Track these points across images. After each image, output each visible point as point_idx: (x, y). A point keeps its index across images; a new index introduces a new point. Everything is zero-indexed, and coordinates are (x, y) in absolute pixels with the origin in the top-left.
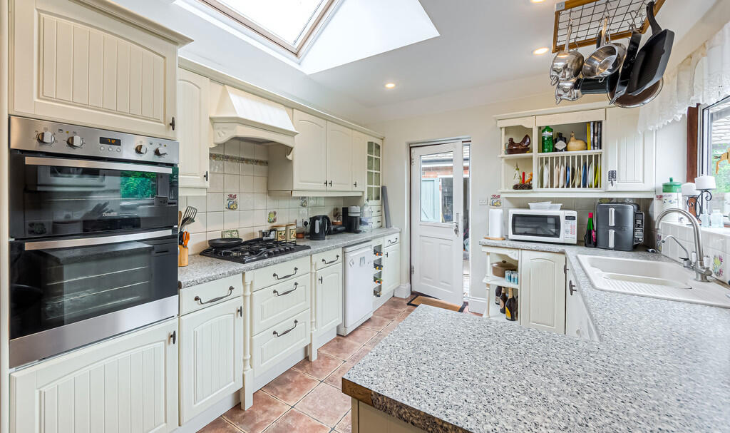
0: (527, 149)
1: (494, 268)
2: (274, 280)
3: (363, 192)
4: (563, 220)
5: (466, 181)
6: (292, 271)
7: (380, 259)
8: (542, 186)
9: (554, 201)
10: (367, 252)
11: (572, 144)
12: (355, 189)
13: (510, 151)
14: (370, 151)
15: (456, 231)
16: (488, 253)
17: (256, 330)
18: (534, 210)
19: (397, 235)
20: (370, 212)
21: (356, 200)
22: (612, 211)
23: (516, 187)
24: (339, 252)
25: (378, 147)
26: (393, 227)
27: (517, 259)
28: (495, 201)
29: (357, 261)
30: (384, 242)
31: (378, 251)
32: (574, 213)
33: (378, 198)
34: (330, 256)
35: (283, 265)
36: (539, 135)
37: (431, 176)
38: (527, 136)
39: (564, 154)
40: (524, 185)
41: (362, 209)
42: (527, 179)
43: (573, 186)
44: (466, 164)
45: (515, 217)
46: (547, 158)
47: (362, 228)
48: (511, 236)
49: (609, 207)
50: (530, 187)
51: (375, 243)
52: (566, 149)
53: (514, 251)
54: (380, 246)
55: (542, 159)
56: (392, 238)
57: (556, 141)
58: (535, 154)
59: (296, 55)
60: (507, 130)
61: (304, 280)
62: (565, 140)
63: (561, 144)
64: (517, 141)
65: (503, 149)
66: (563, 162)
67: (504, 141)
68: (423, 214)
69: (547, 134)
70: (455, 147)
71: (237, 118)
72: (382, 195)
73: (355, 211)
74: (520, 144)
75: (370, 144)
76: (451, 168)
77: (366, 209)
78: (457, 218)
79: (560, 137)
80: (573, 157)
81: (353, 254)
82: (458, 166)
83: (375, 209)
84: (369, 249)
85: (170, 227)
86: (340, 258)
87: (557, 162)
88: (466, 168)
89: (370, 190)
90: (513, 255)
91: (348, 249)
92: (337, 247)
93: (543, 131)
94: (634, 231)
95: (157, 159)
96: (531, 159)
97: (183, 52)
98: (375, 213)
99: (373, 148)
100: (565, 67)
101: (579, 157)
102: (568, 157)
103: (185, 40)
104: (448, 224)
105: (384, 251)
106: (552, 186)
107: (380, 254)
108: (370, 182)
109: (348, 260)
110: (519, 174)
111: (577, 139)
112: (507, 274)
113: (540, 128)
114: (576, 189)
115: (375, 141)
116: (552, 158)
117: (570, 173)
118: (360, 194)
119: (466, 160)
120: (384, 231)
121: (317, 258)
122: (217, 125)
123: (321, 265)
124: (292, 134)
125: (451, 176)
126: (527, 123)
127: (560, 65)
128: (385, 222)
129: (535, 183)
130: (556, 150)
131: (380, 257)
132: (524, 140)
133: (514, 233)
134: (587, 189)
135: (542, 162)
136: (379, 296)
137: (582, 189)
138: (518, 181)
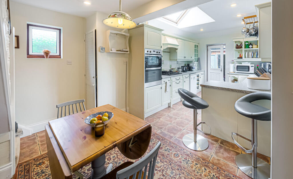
0: (241, 47)
1: (232, 81)
2: (175, 80)
3: (193, 60)
4: (250, 67)
5: (224, 56)
6: (179, 79)
7: (199, 79)
8: (245, 58)
9: (249, 62)
10: (195, 76)
11: (254, 46)
12: (191, 58)
13: (237, 48)
14: (195, 47)
15: (221, 71)
16: (230, 76)
17: (173, 90)
18: (243, 64)
19: (203, 72)
20: (195, 65)
21: (191, 62)
22: (263, 64)
23: (238, 58)
24: (189, 75)
25: (197, 46)
26: (202, 70)
27: (237, 77)
28: (233, 62)
29: (193, 78)
30: (200, 74)
31: (198, 76)
32: (253, 65)
33: (197, 61)
34: (187, 76)
35: (177, 77)
36: (245, 43)
37: (214, 54)
38: (241, 44)
39: (252, 49)
40: (241, 58)
41: (193, 64)
42: (241, 56)
43: (254, 58)
44: (224, 50)
45: (237, 66)
46: (247, 50)
47: (193, 70)
48: (236, 71)
49: (262, 63)
50: (242, 58)
51: (197, 74)
52: (252, 48)
53: (237, 75)
54: (198, 75)
55: (245, 50)
56: (202, 73)
57: (249, 45)
58: (243, 49)
59: (176, 23)
60: (236, 42)
61: (181, 81)
62: (252, 45)
63: (251, 46)
64: (239, 45)
65: (234, 47)
66: (251, 51)
67: (235, 45)
68: (211, 66)
69: (247, 43)
70: (221, 46)
71: (168, 44)
72: (198, 60)
73: (191, 65)
74: (239, 46)
75: (195, 45)
76: (219, 52)
77: (194, 64)
78: (222, 67)
79: (251, 44)
80: (254, 50)
81: (192, 76)
82: (222, 50)
83: (197, 64)
84: (196, 75)
85: (160, 67)
86: (189, 77)
87: (250, 51)
88: (224, 51)
89: (195, 59)
90: (236, 76)
91: (191, 75)
92: (188, 74)
93: (246, 42)
94: (269, 70)
95: (157, 54)
96: (242, 50)
97: (162, 32)
98: (197, 66)
99: (196, 46)
100: (245, 31)
101: (255, 50)
102: (252, 50)
103: (163, 30)
104: (219, 69)
105: (200, 76)
106: (248, 58)
107: (199, 77)
108: (195, 57)
109: (191, 78)
110: (239, 54)
111: (255, 45)
112: (235, 82)
113: (245, 42)
114: (255, 59)
115: (197, 44)
116: (248, 50)
117: (253, 54)
118: (192, 60)
119: (224, 49)
120: (199, 71)
121: (184, 76)
122: (164, 45)
123: (185, 78)
124: (178, 46)
125: (220, 54)
126: (241, 40)
127: (243, 31)
128: (199, 68)
129: (243, 57)
130: (249, 48)
131: (198, 78)
132: (241, 45)
133: (237, 70)
134: (257, 59)
135: (245, 51)
136: (198, 89)
137: (256, 59)
138: (239, 56)
